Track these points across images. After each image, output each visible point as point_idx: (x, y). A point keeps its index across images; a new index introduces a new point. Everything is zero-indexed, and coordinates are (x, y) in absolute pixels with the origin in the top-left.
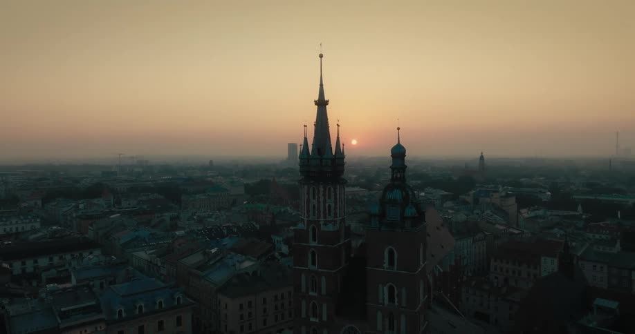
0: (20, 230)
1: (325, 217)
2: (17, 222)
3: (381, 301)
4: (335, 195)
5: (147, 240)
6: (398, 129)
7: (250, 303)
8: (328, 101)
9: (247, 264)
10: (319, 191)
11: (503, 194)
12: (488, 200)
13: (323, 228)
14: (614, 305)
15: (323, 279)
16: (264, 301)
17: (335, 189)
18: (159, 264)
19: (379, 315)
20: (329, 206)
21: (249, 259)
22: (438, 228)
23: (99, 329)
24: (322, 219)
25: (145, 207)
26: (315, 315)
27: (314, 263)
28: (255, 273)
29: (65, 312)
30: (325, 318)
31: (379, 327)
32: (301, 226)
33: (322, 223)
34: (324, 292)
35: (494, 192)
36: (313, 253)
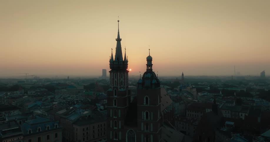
1: (120, 85)
3: (143, 118)
4: (124, 76)
5: (40, 106)
6: (149, 50)
7: (87, 129)
8: (121, 39)
9: (86, 112)
10: (117, 75)
11: (191, 87)
12: (185, 89)
13: (119, 90)
14: (232, 123)
15: (119, 111)
16: (94, 127)
17: (124, 74)
18: (46, 115)
19: (142, 124)
20: (122, 81)
21: (87, 111)
22: (165, 95)
23: (20, 139)
24: (119, 86)
25: (39, 93)
26: (116, 127)
27: (115, 105)
28: (89, 116)
29: (4, 131)
30: (120, 127)
31: (142, 129)
32: (110, 90)
33: (119, 88)
34: (120, 116)
35: (188, 86)
36: (115, 100)
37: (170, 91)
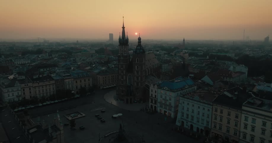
0: (24, 63)
2: (23, 61)
3: (136, 69)
7: (105, 78)
8: (125, 27)
9: (104, 68)
10: (123, 47)
11: (184, 52)
12: (179, 54)
13: (124, 55)
14: (193, 75)
15: (124, 65)
16: (109, 77)
19: (135, 72)
20: (125, 50)
22: (153, 58)
24: (124, 53)
25: (63, 56)
27: (122, 62)
28: (106, 70)
30: (124, 73)
31: (135, 74)
32: (119, 55)
34: (124, 68)
35: (181, 52)
36: (122, 61)
37: (166, 56)
